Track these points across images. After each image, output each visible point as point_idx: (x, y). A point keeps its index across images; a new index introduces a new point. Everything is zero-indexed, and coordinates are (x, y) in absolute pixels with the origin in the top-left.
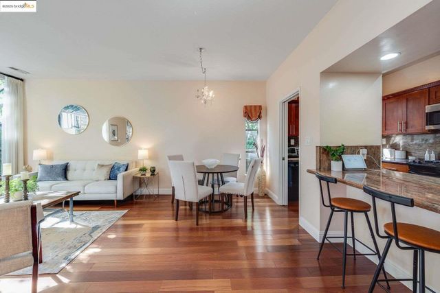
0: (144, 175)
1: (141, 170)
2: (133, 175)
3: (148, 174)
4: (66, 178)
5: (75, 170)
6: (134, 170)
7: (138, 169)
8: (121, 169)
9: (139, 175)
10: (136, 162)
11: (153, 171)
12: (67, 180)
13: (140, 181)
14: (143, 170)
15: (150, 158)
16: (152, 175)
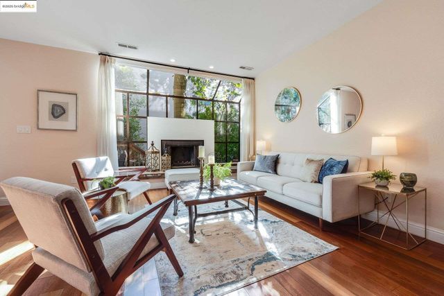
0: (385, 187)
1: (377, 176)
2: (359, 182)
3: (395, 188)
4: (275, 171)
5: (285, 164)
6: (361, 174)
7: (370, 173)
8: (335, 169)
9: (373, 186)
10: (369, 161)
11: (409, 182)
12: (277, 174)
13: (376, 198)
14: (384, 176)
15: (402, 154)
16: (404, 190)
